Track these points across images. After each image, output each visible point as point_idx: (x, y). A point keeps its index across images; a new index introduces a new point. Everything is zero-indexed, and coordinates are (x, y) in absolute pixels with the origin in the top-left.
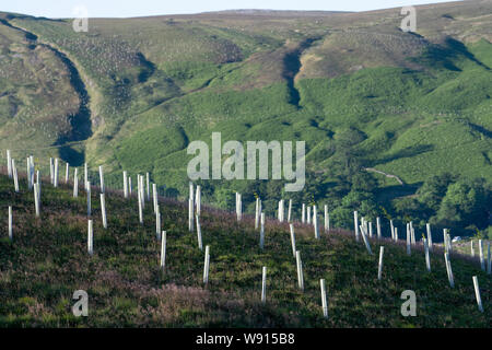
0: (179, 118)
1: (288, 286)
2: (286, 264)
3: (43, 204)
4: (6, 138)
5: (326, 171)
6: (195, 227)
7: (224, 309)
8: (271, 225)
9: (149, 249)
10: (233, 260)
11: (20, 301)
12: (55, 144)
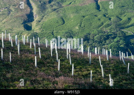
0: (61, 15)
1: (99, 76)
2: (98, 69)
3: (20, 51)
4: (7, 22)
5: (109, 31)
6: (69, 58)
7: (79, 84)
8: (93, 56)
9: (54, 65)
10: (81, 68)
11: (14, 83)
12: (22, 24)
